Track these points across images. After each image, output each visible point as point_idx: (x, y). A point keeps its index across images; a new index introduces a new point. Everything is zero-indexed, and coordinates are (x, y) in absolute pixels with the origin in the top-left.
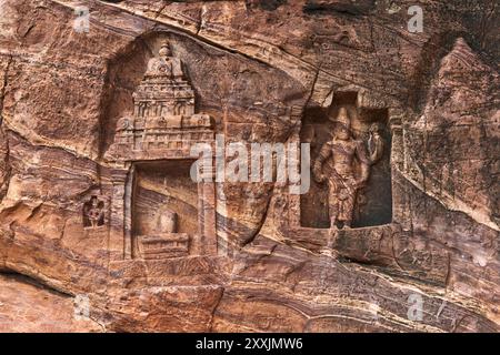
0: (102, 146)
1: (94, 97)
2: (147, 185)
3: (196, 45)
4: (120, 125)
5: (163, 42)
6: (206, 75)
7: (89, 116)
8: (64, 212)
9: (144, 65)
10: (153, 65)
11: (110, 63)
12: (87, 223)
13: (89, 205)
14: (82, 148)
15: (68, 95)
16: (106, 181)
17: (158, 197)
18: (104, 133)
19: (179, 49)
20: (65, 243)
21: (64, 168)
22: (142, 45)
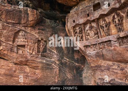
0: (13, 43)
1: (13, 37)
2: (19, 47)
3: (25, 32)
4: (16, 40)
5: (22, 31)
6: (26, 35)
7: (12, 39)
8: (8, 50)
9: (19, 34)
10: (20, 34)
11: (15, 33)
12: (11, 52)
13: (11, 50)
14: (11, 43)
15: (9, 37)
16: (14, 47)
17: (20, 49)
18: (14, 41)
19: (23, 32)
20: (8, 54)
21: (8, 45)
22: (19, 31)
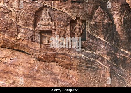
1: (33, 19)
2: (43, 35)
3: (51, 9)
4: (38, 24)
5: (45, 8)
6: (53, 14)
7: (32, 22)
8: (28, 40)
10: (43, 13)
11: (35, 12)
12: (32, 42)
13: (32, 38)
14: (31, 28)
15: (28, 19)
16: (35, 34)
17: (45, 37)
18: (35, 25)
19: (48, 10)
20: (29, 45)
21: (28, 32)
22: (41, 9)
